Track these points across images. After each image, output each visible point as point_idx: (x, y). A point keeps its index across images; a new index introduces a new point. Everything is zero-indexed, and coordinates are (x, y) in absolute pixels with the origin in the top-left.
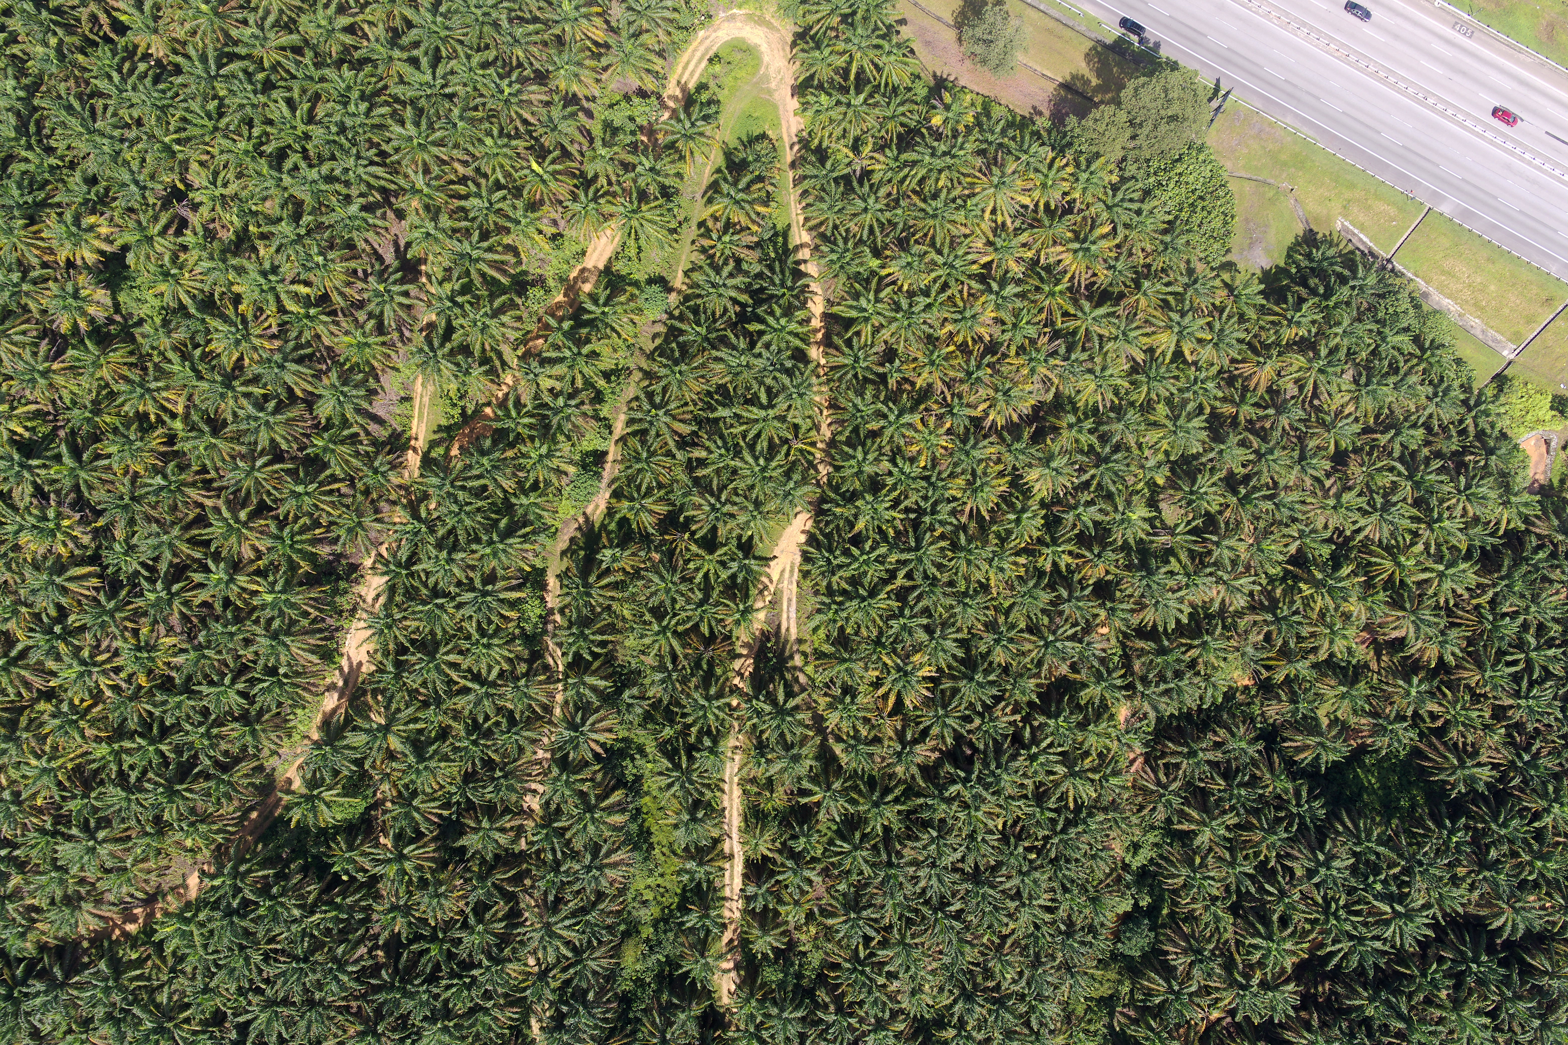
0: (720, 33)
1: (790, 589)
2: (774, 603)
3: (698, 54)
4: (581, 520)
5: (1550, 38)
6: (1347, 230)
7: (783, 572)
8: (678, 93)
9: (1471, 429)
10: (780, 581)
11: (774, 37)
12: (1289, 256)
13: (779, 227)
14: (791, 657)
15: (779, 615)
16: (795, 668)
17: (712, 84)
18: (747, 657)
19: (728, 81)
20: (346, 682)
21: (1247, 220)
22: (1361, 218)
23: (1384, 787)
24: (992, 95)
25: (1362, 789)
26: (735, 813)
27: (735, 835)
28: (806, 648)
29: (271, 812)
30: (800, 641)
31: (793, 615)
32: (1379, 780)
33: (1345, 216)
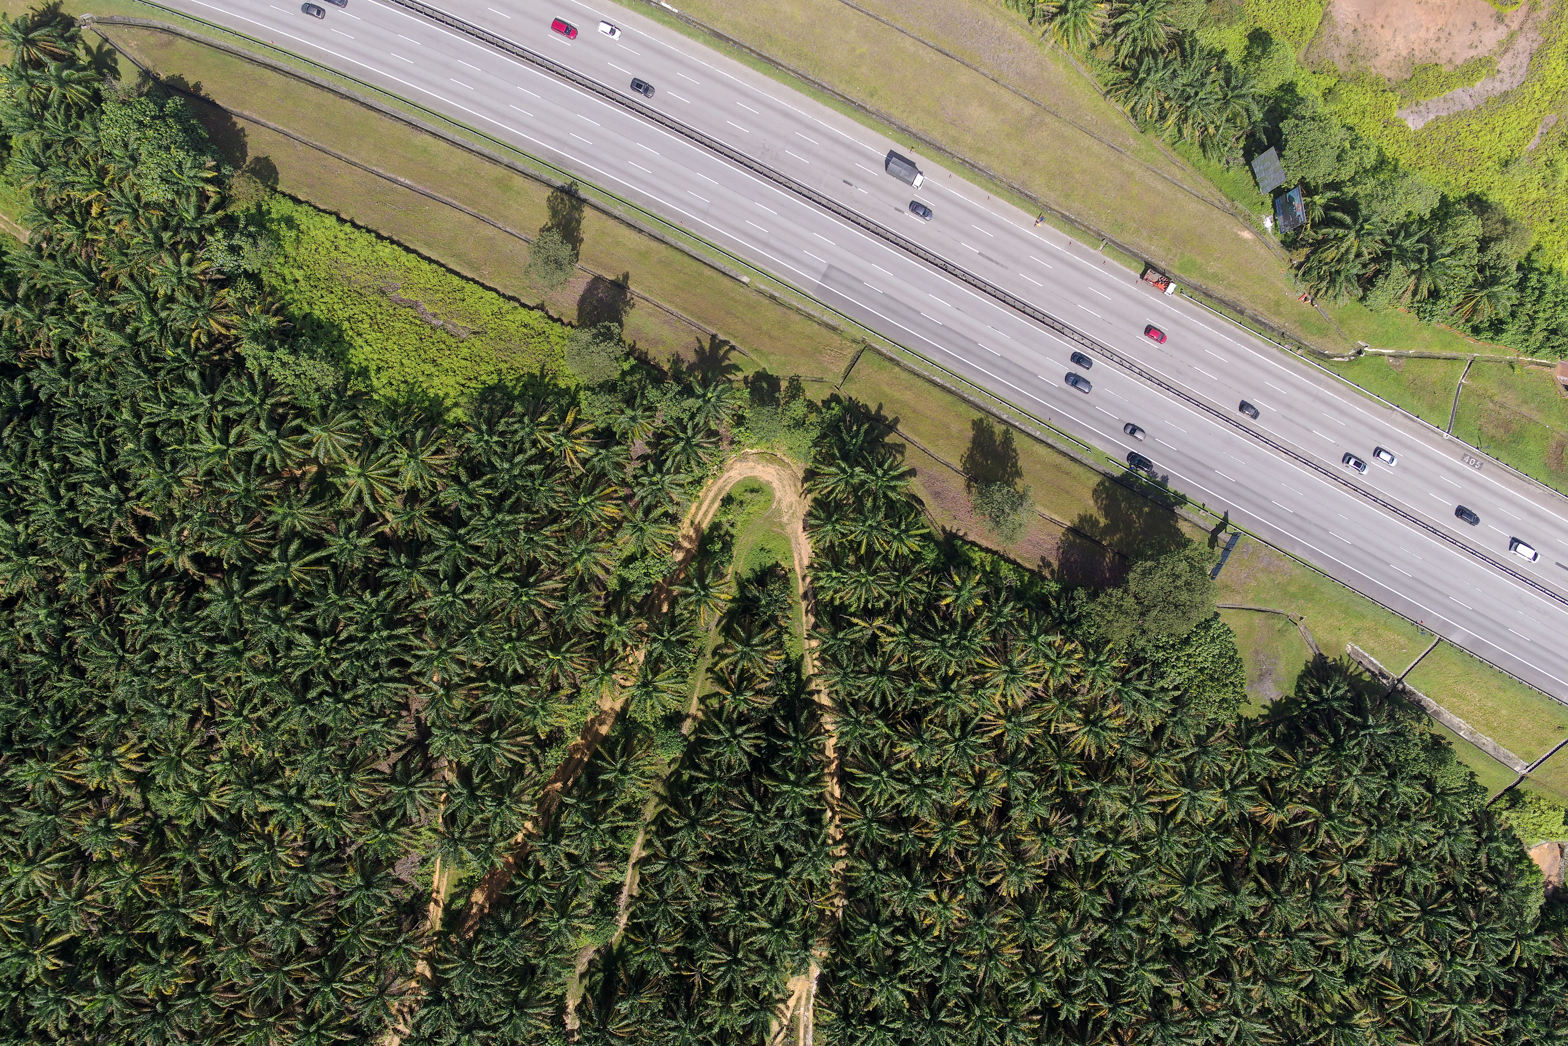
0: (732, 473)
1: (807, 1016)
2: (791, 1030)
3: (711, 494)
4: (600, 944)
6: (1357, 653)
7: (799, 1000)
8: (692, 532)
10: (796, 1007)
11: (786, 474)
12: (1299, 689)
13: (792, 658)
15: (796, 1042)
17: (726, 526)
21: (1257, 652)
22: (1371, 644)
33: (1356, 642)
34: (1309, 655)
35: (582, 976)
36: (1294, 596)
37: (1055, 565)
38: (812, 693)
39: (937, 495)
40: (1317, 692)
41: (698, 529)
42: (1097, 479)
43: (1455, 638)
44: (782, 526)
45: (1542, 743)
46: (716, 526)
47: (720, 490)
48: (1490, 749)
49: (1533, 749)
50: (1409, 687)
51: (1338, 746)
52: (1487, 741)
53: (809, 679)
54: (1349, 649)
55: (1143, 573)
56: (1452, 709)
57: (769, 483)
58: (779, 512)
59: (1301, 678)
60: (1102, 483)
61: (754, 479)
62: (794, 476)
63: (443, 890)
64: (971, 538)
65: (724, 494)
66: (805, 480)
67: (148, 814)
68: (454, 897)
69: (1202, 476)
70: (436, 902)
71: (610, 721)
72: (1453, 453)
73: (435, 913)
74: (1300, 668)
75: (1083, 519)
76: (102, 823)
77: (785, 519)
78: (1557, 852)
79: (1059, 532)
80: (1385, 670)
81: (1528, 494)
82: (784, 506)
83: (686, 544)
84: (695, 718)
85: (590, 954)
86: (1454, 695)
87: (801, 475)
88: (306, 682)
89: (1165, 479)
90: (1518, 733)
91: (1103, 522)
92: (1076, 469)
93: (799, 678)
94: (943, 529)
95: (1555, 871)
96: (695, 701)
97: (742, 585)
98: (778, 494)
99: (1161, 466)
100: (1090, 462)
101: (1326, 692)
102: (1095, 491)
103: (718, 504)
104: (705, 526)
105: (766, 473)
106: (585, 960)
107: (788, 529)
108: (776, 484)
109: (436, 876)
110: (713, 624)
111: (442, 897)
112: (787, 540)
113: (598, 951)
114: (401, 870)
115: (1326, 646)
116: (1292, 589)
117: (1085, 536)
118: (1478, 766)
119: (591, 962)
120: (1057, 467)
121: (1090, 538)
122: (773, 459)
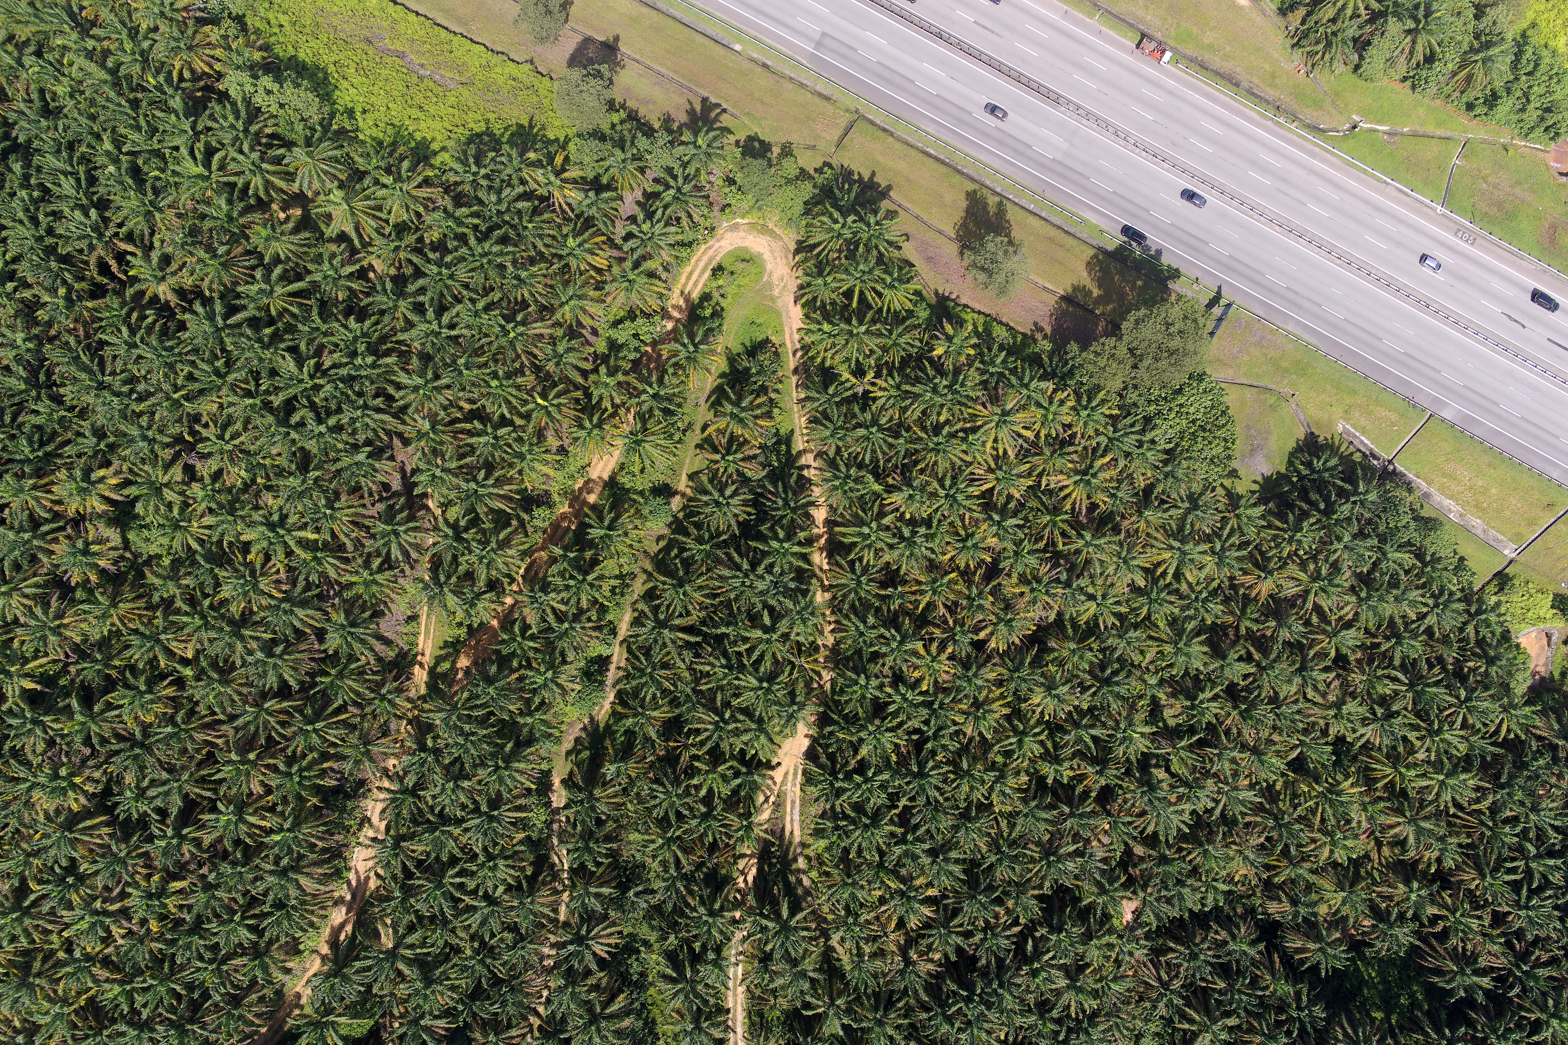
0: (723, 243)
1: (793, 791)
2: (778, 805)
3: (702, 264)
4: (586, 720)
5: (1553, 241)
6: (1348, 433)
7: (786, 774)
8: (681, 302)
9: (1472, 635)
10: (784, 782)
11: (777, 246)
12: (1290, 463)
13: (782, 431)
14: (795, 860)
15: (783, 818)
16: (799, 871)
17: (716, 295)
18: (751, 856)
19: (730, 290)
20: (354, 896)
21: (1248, 427)
22: (1363, 422)
23: (1384, 981)
24: (993, 313)
25: (1362, 982)
26: (739, 1009)
27: (740, 1030)
28: (810, 852)
29: (281, 1027)
30: (804, 845)
31: (797, 817)
32: (1379, 973)
33: (1347, 420)
34: (1301, 433)
35: (568, 753)
36: (1286, 371)
37: (1048, 330)
38: (802, 468)
39: (929, 259)
40: (1309, 465)
41: (687, 300)
42: (1091, 252)
43: (1447, 414)
44: (773, 299)
45: (1531, 523)
46: (706, 297)
47: (710, 260)
48: (1479, 532)
49: (1523, 530)
50: (1400, 468)
51: (1329, 511)
52: (1476, 523)
53: (800, 453)
54: (1340, 428)
55: (1137, 322)
56: (1442, 490)
57: (760, 255)
58: (769, 285)
59: (1291, 454)
60: (1095, 256)
61: (746, 249)
62: (786, 248)
63: (428, 653)
64: (963, 301)
65: (714, 264)
66: (797, 252)
67: (128, 555)
68: (439, 660)
69: (1196, 250)
70: (421, 665)
71: (598, 489)
72: (1447, 229)
73: (420, 675)
74: (1291, 445)
75: (1076, 289)
76: (80, 544)
77: (776, 292)
78: (1545, 641)
79: (1052, 300)
80: (1376, 450)
81: (1520, 269)
82: (775, 279)
83: (676, 314)
84: (683, 495)
85: (576, 731)
86: (1444, 475)
87: (793, 247)
88: (290, 406)
89: (1159, 252)
90: (1508, 513)
91: (1096, 292)
92: (1070, 241)
93: (789, 451)
94: (936, 293)
95: (1542, 661)
96: (684, 478)
97: (732, 360)
98: (769, 267)
99: (1154, 239)
100: (1084, 236)
101: (1318, 464)
102: (1088, 264)
103: (708, 273)
104: (695, 295)
105: (758, 244)
106: (572, 738)
107: (779, 303)
108: (767, 256)
109: (421, 638)
110: (702, 401)
111: (427, 659)
112: (778, 314)
113: (584, 729)
114: (386, 627)
115: (1317, 423)
116: (1284, 364)
117: (1078, 305)
118: (1466, 549)
119: (577, 740)
120: (1051, 240)
121: (1083, 307)
122: (764, 230)
